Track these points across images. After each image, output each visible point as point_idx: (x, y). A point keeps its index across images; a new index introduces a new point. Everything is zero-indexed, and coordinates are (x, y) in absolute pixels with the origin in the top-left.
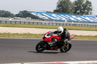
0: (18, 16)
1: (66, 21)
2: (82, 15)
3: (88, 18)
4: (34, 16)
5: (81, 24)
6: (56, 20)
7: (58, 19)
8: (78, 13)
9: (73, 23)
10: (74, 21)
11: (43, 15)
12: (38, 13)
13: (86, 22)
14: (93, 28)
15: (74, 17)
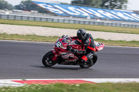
0: (18, 7)
1: (89, 18)
2: (112, 9)
3: (120, 15)
4: (42, 8)
5: (111, 22)
6: (74, 16)
7: (77, 14)
8: (107, 6)
9: (99, 21)
10: (100, 18)
11: (56, 8)
12: (48, 4)
13: (118, 20)
14: (128, 30)
15: (101, 11)
